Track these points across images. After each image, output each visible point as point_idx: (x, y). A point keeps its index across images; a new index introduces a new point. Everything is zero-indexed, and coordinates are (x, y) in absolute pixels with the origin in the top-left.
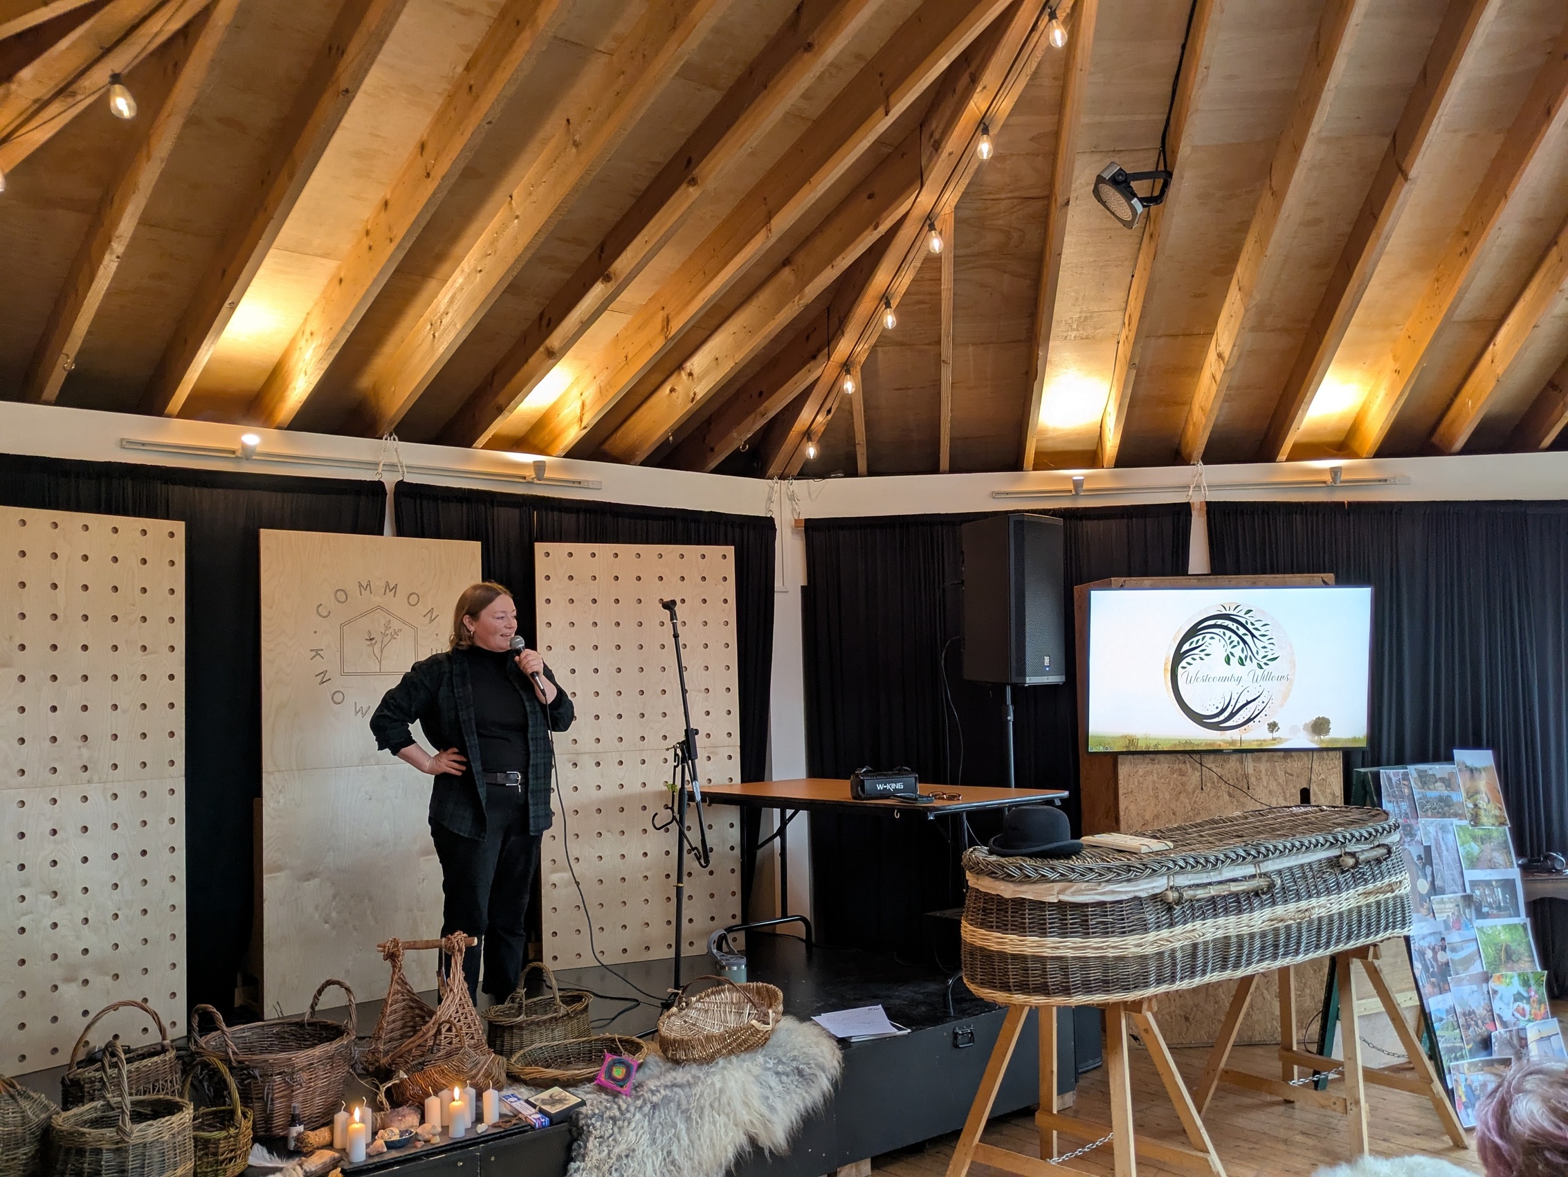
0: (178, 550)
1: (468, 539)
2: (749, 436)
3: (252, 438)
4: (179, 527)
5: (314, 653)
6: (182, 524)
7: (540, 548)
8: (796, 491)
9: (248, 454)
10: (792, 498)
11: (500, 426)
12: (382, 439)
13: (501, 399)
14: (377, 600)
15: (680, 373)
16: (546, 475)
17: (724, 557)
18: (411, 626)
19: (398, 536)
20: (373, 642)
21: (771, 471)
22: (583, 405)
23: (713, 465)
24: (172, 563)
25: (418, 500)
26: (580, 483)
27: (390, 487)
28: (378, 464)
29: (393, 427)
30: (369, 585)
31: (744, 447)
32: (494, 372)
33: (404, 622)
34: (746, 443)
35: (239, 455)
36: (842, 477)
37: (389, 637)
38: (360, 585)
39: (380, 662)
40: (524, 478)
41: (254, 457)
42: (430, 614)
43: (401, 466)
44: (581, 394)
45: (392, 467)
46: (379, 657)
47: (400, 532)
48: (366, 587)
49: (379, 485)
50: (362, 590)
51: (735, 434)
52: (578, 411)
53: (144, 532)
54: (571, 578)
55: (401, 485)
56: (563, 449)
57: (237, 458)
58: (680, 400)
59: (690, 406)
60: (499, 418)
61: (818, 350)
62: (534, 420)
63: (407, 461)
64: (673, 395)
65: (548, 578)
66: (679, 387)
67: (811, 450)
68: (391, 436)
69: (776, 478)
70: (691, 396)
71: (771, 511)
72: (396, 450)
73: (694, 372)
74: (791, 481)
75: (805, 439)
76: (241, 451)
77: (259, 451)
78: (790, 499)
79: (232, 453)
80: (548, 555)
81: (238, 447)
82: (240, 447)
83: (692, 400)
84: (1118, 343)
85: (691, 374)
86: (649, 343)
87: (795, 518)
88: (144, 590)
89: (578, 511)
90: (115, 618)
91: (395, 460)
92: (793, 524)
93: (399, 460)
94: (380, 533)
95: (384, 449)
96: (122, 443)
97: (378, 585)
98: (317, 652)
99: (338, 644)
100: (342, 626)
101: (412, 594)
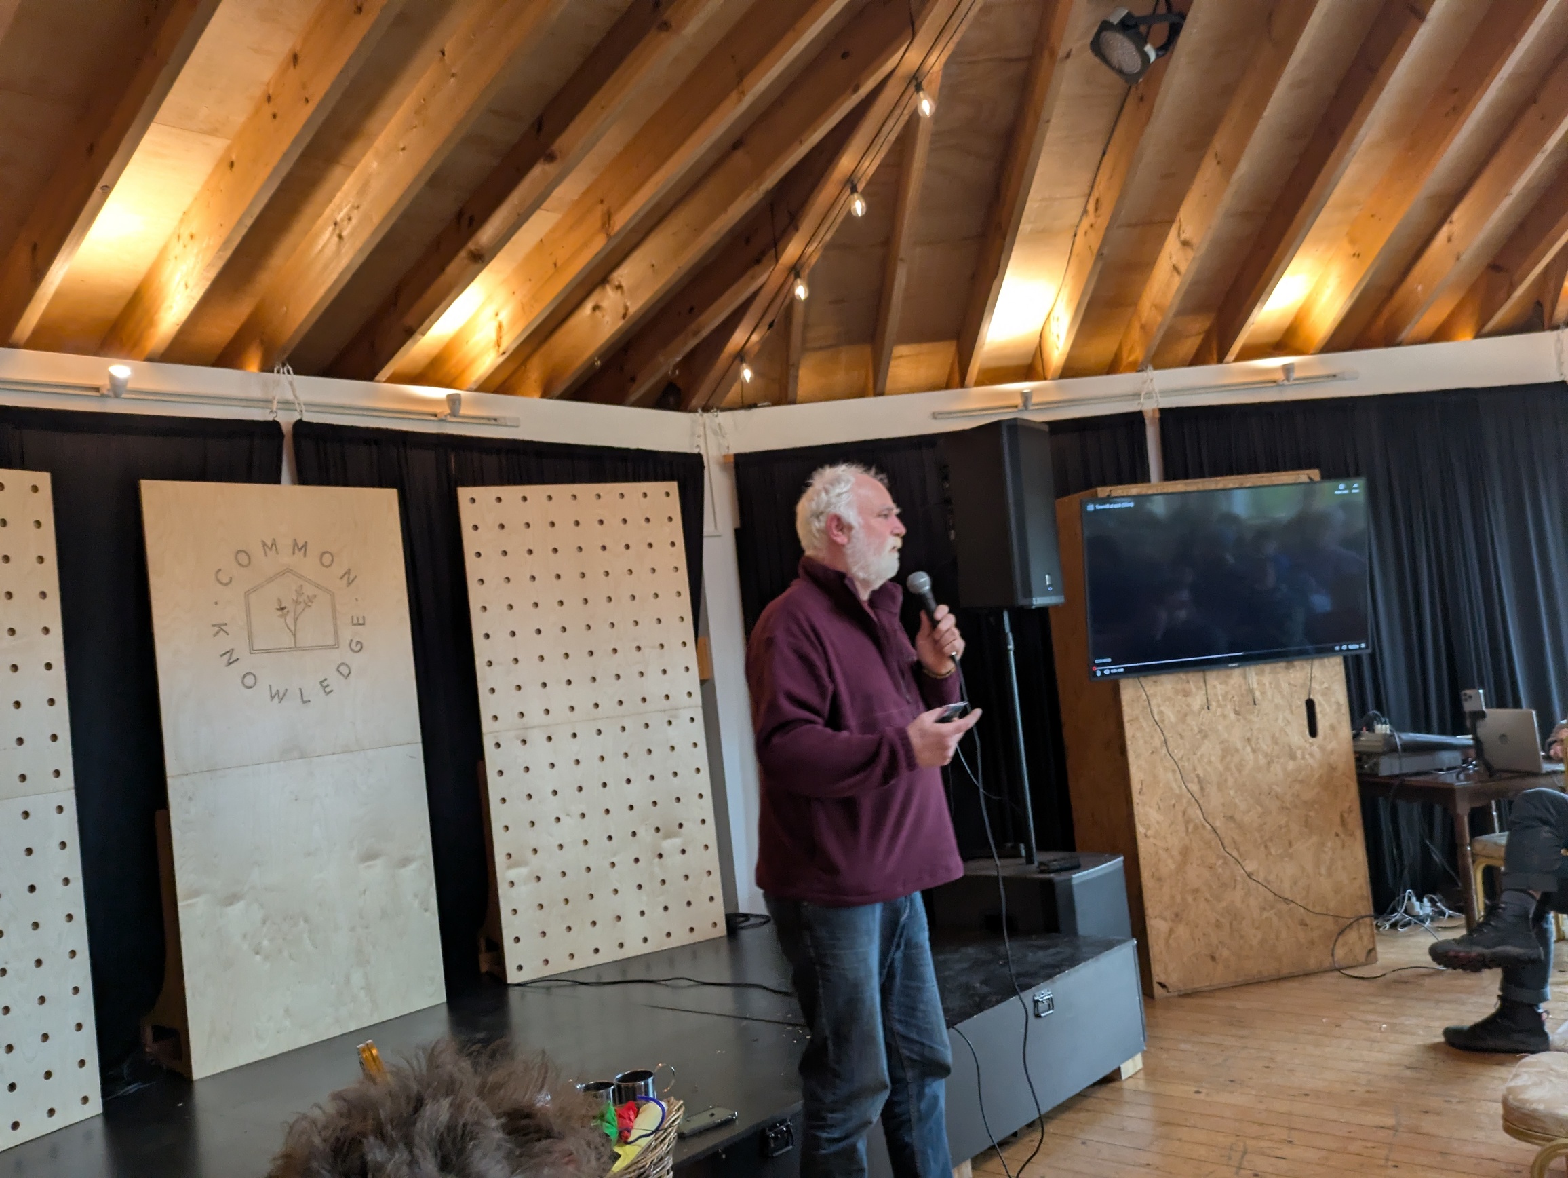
0: (43, 506)
1: (381, 485)
2: (678, 359)
3: (121, 370)
4: (43, 479)
5: (216, 629)
6: (46, 476)
7: (464, 493)
8: (722, 425)
9: (117, 389)
10: (719, 431)
12: (273, 372)
13: (409, 320)
14: (285, 561)
15: (604, 288)
16: (463, 411)
17: (668, 494)
18: (327, 591)
19: (298, 484)
20: (285, 611)
21: (694, 402)
22: (500, 326)
23: (634, 397)
24: (38, 524)
26: (495, 420)
27: (287, 428)
28: (271, 402)
29: (285, 356)
30: (274, 544)
31: (674, 371)
32: (398, 290)
33: (318, 586)
34: (675, 367)
35: (105, 392)
36: (768, 406)
37: (303, 605)
38: (264, 545)
39: (295, 635)
40: (436, 415)
41: (124, 396)
42: (346, 576)
43: (299, 404)
44: (497, 314)
45: (286, 404)
46: (293, 628)
47: (302, 478)
48: (271, 547)
49: (275, 425)
50: (267, 550)
51: (661, 359)
52: (493, 336)
54: (502, 526)
55: (299, 425)
56: (476, 382)
57: (103, 396)
58: (607, 318)
59: (621, 323)
60: (409, 343)
61: (763, 253)
62: (435, 352)
63: (304, 397)
64: (598, 313)
65: (476, 527)
66: (605, 304)
67: (747, 374)
68: (283, 367)
69: (700, 410)
70: (622, 311)
71: (698, 446)
72: (291, 384)
73: (624, 284)
74: (715, 413)
75: (737, 362)
76: (109, 387)
77: (130, 386)
78: (715, 433)
79: (97, 389)
80: (473, 500)
81: (104, 383)
82: (107, 382)
83: (624, 316)
84: (1075, 235)
85: (619, 287)
86: (585, 245)
87: (723, 453)
88: (7, 559)
89: (498, 451)
91: (289, 396)
92: (722, 460)
93: (295, 396)
94: (279, 482)
95: (277, 383)
97: (285, 544)
98: (220, 628)
99: (244, 616)
100: (247, 594)
101: (324, 553)
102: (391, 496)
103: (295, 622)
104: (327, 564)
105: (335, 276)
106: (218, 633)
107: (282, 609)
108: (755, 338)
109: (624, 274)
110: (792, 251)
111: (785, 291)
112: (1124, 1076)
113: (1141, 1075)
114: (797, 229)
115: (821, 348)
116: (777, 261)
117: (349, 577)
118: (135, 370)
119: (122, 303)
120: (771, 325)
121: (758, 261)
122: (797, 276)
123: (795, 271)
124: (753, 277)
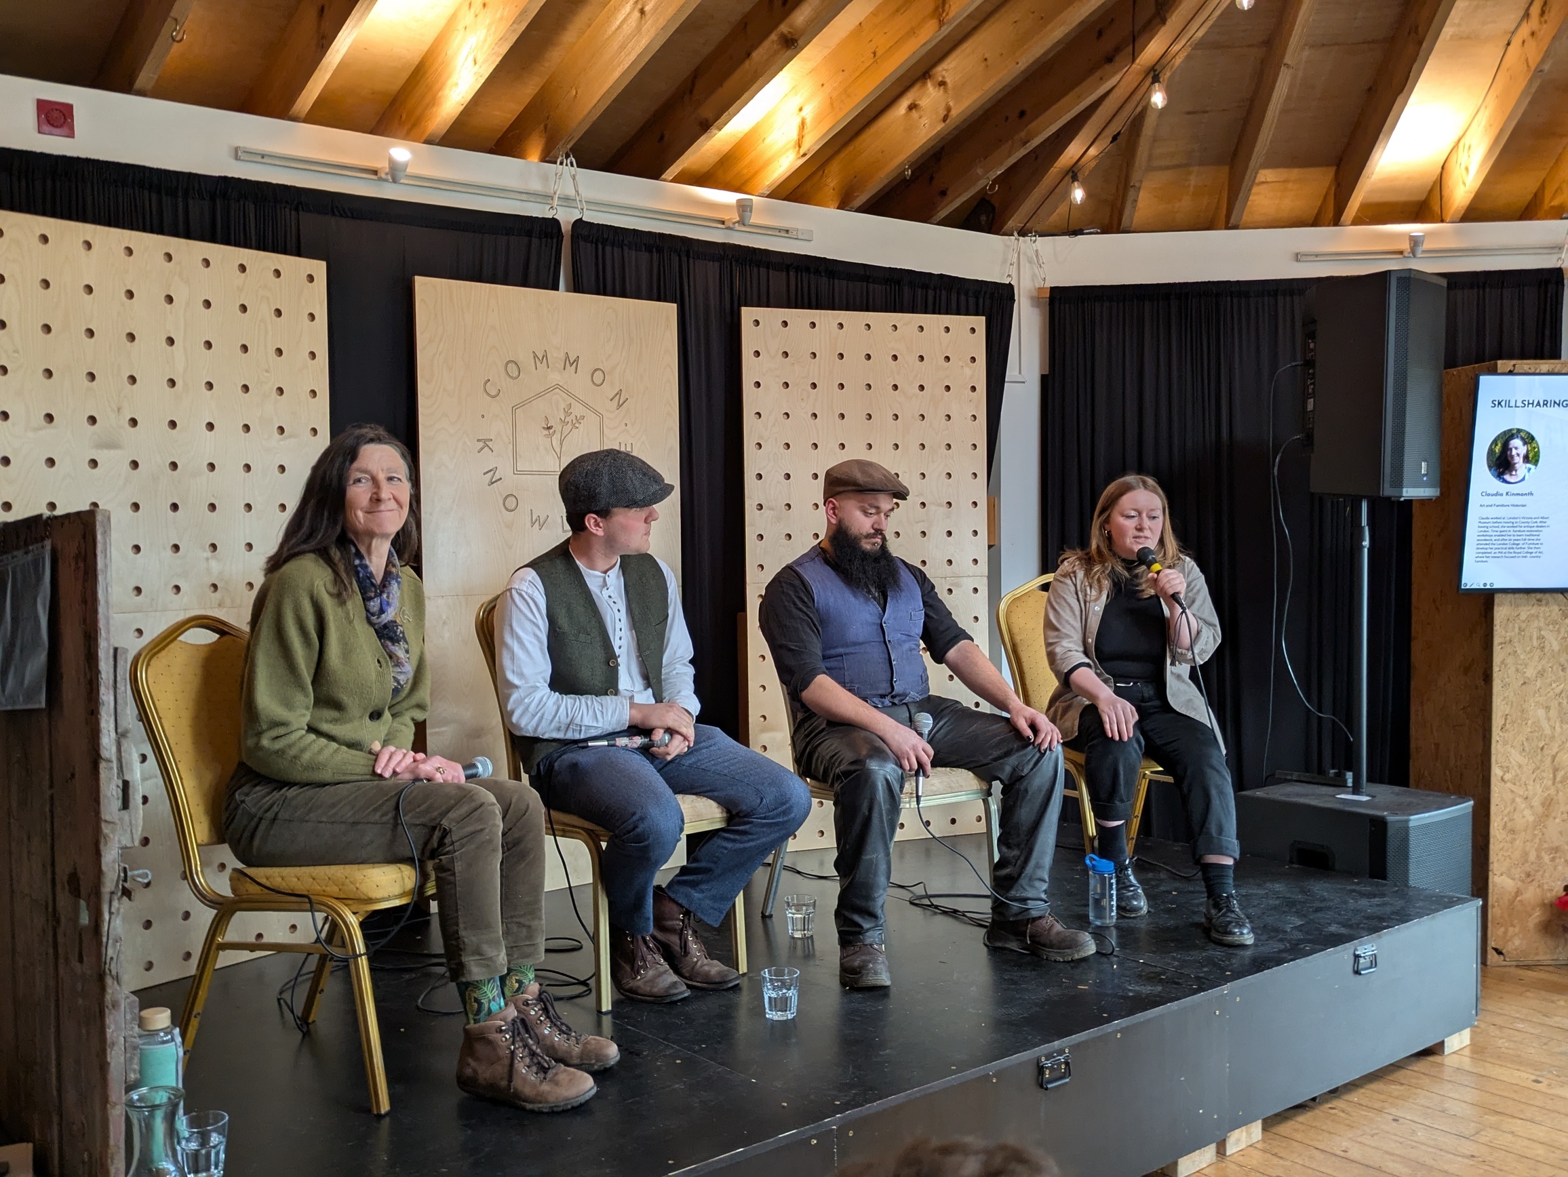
0: (317, 298)
1: (661, 299)
2: (999, 173)
3: (401, 152)
4: (319, 268)
5: (481, 444)
6: (323, 265)
7: (747, 314)
8: (1040, 251)
9: (395, 173)
10: (1034, 258)
12: (555, 163)
13: (705, 112)
14: (555, 377)
15: (925, 84)
16: (755, 219)
17: (973, 330)
18: (596, 412)
19: (575, 291)
20: (551, 431)
21: (1011, 224)
22: (803, 123)
23: (943, 214)
24: (312, 317)
25: (600, 247)
26: (787, 231)
27: (566, 228)
28: (552, 197)
29: (569, 146)
30: (545, 356)
31: (991, 187)
32: (695, 76)
33: (586, 405)
34: (995, 181)
35: (384, 175)
36: (1097, 233)
37: (570, 425)
38: (535, 356)
39: (559, 458)
40: (723, 223)
41: (402, 181)
42: (616, 398)
43: (580, 201)
44: (801, 109)
45: (567, 200)
46: (558, 450)
47: (577, 287)
48: (541, 359)
49: (555, 223)
50: (538, 362)
51: (980, 171)
52: (794, 135)
53: (277, 273)
54: (786, 354)
55: (579, 223)
56: (769, 186)
57: (381, 179)
58: (925, 120)
59: (940, 126)
60: (702, 138)
61: (1117, 50)
62: (727, 148)
63: (586, 193)
64: (914, 114)
65: (757, 354)
66: (924, 103)
67: (1078, 194)
68: (567, 158)
69: (1015, 234)
70: (942, 113)
71: (1009, 276)
72: (574, 177)
73: (948, 80)
74: (1034, 238)
75: (1068, 178)
76: (387, 170)
77: (409, 170)
78: (1030, 262)
79: (375, 172)
80: (757, 323)
81: (383, 165)
82: (387, 165)
83: (945, 119)
84: (1508, 44)
85: (942, 84)
86: (913, 32)
87: (1037, 286)
88: (279, 352)
89: (788, 268)
90: (246, 388)
91: (571, 192)
92: (1035, 294)
93: (577, 192)
94: (556, 288)
95: (559, 176)
96: (237, 153)
97: (556, 356)
98: (485, 443)
99: (510, 432)
100: (514, 409)
101: (596, 370)
102: (670, 310)
103: (561, 444)
104: (599, 383)
105: (632, 57)
106: (482, 449)
107: (549, 428)
108: (1093, 152)
109: (949, 69)
110: (1153, 49)
111: (1138, 96)
112: (1447, 1051)
113: (1467, 1052)
114: (1164, 22)
115: (1168, 168)
116: (1133, 61)
117: (619, 399)
118: (413, 152)
119: (405, 76)
120: (1115, 138)
121: (1110, 60)
122: (1156, 79)
123: (1154, 74)
124: (1101, 79)
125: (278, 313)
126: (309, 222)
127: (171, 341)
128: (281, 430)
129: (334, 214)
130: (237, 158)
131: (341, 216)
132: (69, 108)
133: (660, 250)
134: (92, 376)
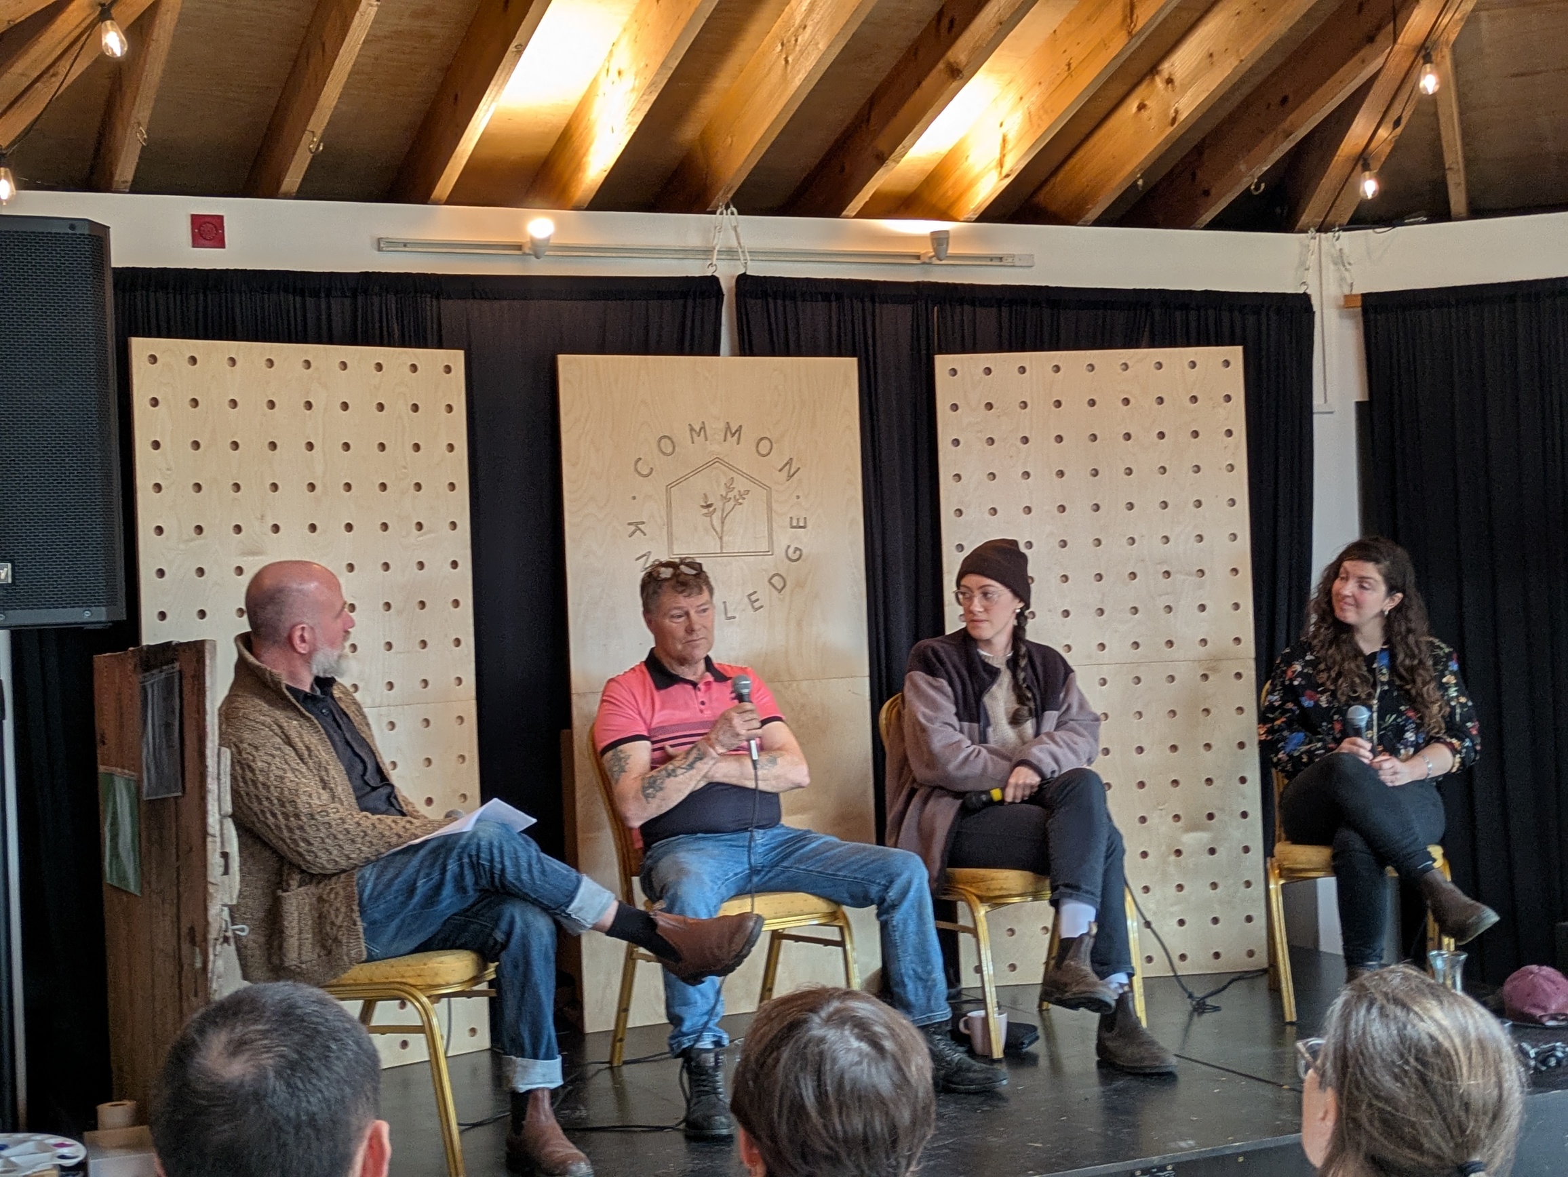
0: (456, 390)
2: (1265, 169)
3: (541, 225)
4: (456, 358)
5: (633, 528)
6: (460, 355)
7: (943, 363)
8: (1346, 251)
9: (537, 250)
10: (1340, 260)
11: (882, 180)
13: (882, 144)
14: (715, 448)
15: (1152, 80)
16: (951, 251)
17: (1226, 364)
18: (763, 486)
19: (741, 355)
20: (711, 509)
22: (1004, 140)
23: (1208, 217)
24: (450, 408)
25: (768, 302)
26: (1001, 259)
27: (727, 285)
28: (710, 251)
30: (703, 428)
31: (1257, 187)
32: (872, 102)
33: (751, 479)
34: (1261, 180)
35: (527, 251)
36: (1425, 222)
37: (732, 503)
38: (692, 429)
39: (721, 538)
40: (918, 257)
41: (547, 255)
42: (787, 467)
43: (743, 252)
44: (1001, 125)
45: (731, 254)
46: (719, 529)
48: (699, 431)
49: (714, 280)
50: (695, 435)
51: (1243, 167)
52: (997, 151)
53: (414, 368)
54: (990, 406)
55: (743, 280)
56: (975, 210)
57: (525, 255)
58: (1153, 122)
59: (1168, 132)
60: (881, 172)
61: (1378, 27)
63: (750, 243)
64: (1144, 114)
65: (955, 407)
66: (1151, 102)
67: (1369, 186)
68: (727, 208)
69: (1313, 230)
70: (1171, 116)
71: (1304, 283)
72: (735, 227)
73: (1176, 76)
74: (1336, 234)
75: (1356, 167)
76: (529, 245)
77: (552, 243)
78: (1335, 262)
79: (519, 247)
80: (955, 372)
81: (524, 241)
82: (527, 241)
83: (1172, 123)
85: (1170, 80)
86: (1102, 43)
87: (1346, 293)
88: (417, 447)
89: (999, 303)
90: (383, 486)
91: (734, 243)
92: (1342, 302)
93: (739, 243)
94: (715, 351)
95: (719, 228)
96: (380, 245)
97: (716, 428)
98: (637, 526)
99: (664, 513)
100: (669, 488)
101: (762, 439)
102: (848, 367)
103: (723, 523)
104: (764, 452)
106: (634, 533)
107: (709, 506)
108: (1381, 136)
109: (1178, 63)
116: (1397, 36)
117: (790, 469)
118: (559, 223)
120: (1400, 122)
121: (1371, 39)
122: (1426, 60)
123: (1425, 52)
124: (1363, 61)
125: (415, 408)
126: (451, 308)
127: (310, 446)
128: (420, 526)
129: (474, 298)
130: (379, 250)
131: (482, 299)
132: (220, 219)
133: (839, 297)
134: (237, 487)
